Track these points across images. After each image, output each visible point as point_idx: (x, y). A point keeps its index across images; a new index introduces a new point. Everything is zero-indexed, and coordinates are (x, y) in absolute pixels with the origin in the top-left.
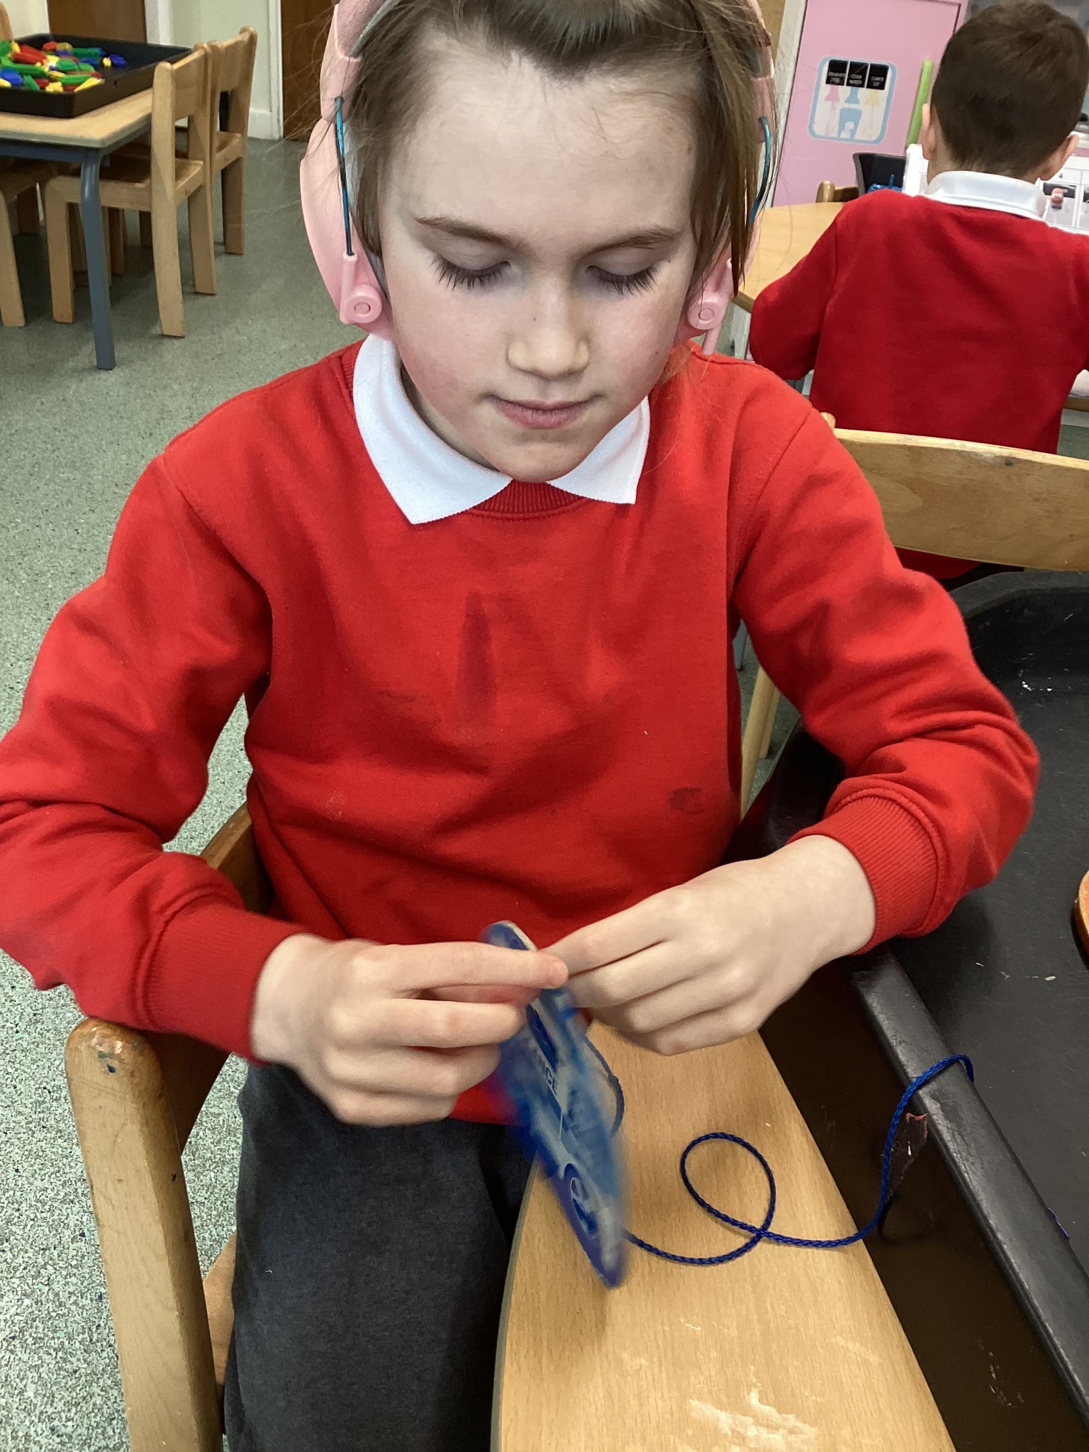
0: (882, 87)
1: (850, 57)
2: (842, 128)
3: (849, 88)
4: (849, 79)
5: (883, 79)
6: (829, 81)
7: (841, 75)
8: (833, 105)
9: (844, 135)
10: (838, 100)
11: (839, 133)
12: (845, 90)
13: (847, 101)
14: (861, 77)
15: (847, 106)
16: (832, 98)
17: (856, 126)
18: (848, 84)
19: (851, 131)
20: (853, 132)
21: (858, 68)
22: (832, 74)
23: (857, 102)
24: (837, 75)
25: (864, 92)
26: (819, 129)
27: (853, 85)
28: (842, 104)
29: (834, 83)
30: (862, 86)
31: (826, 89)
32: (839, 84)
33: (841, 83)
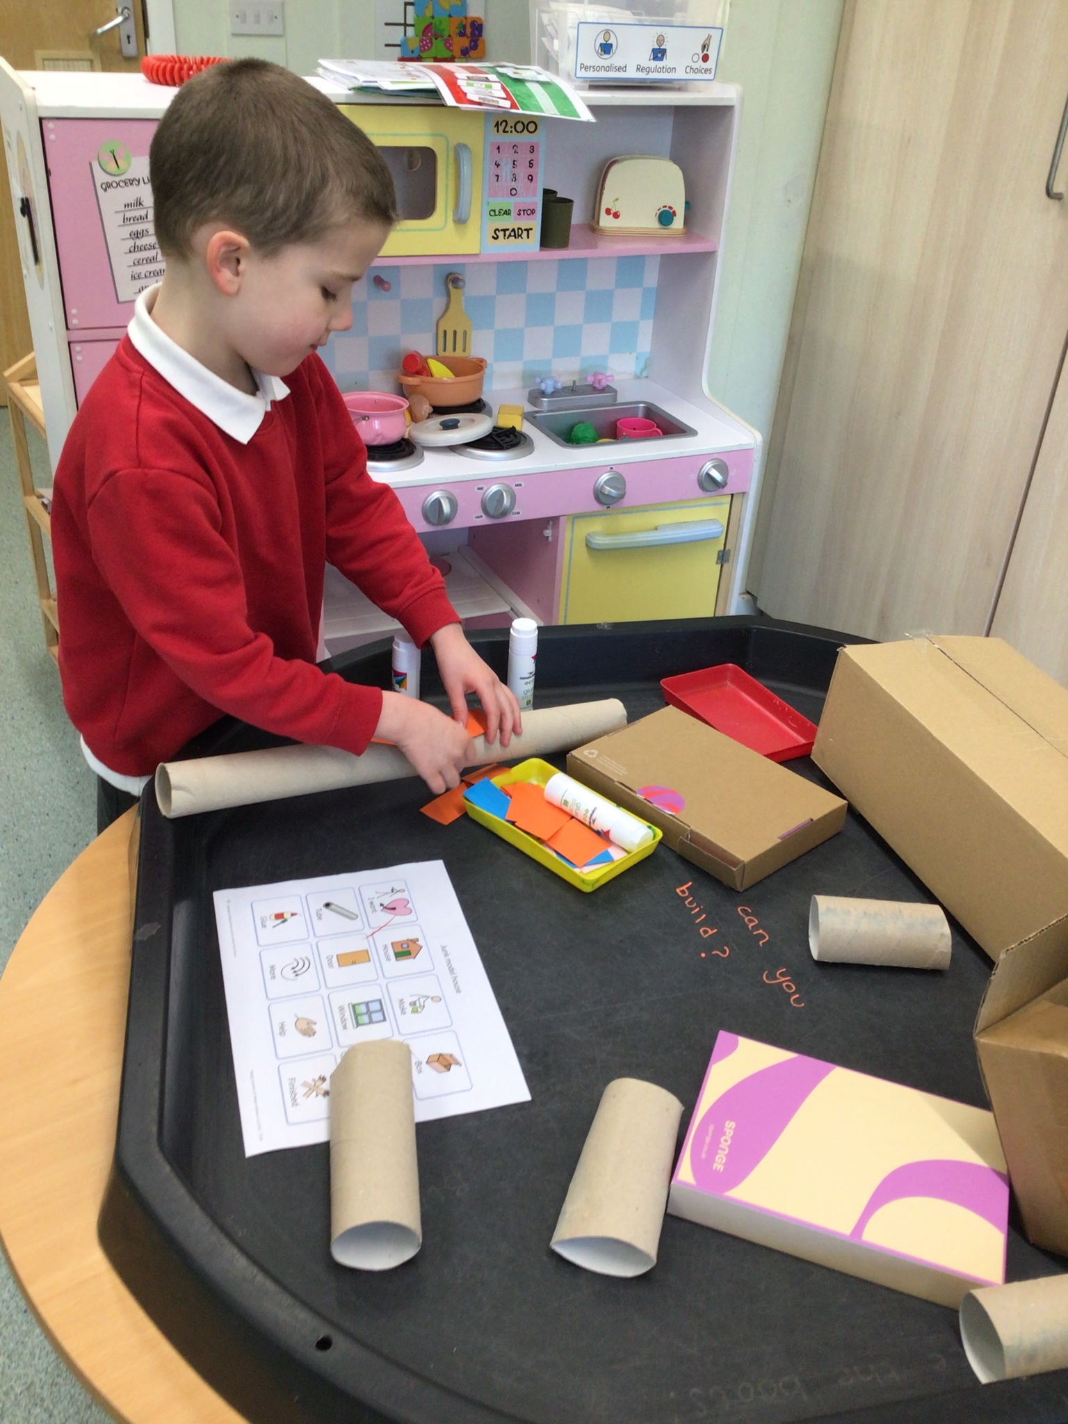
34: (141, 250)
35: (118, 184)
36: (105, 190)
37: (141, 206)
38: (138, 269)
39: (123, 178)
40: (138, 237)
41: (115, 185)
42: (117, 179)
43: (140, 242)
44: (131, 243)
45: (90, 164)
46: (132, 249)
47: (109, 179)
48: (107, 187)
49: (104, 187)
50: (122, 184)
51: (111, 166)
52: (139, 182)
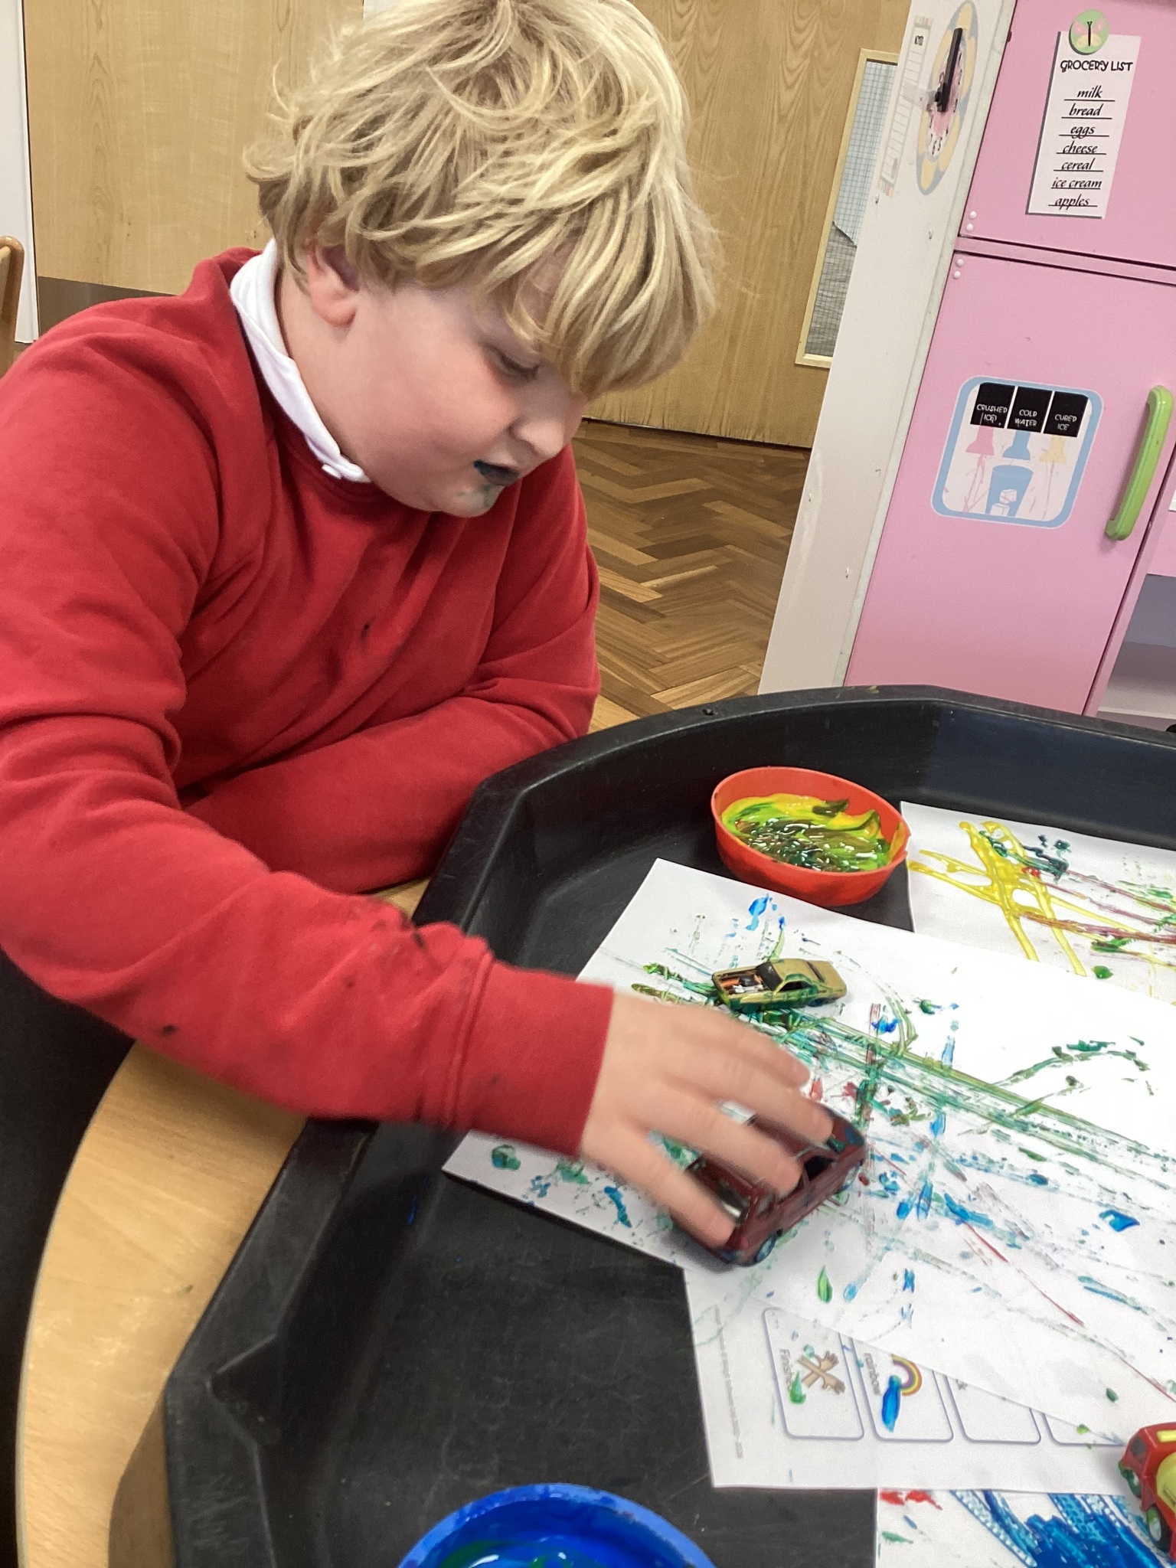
0: (1073, 431)
1: (1018, 379)
2: (993, 498)
3: (1014, 431)
4: (1014, 415)
5: (1075, 419)
6: (976, 419)
7: (999, 410)
8: (980, 462)
9: (997, 511)
10: (992, 453)
11: (988, 510)
12: (1004, 436)
13: (1008, 454)
14: (1035, 414)
15: (1007, 462)
16: (981, 448)
17: (1020, 497)
18: (1012, 426)
19: (1011, 504)
20: (1014, 506)
21: (1032, 399)
22: (984, 407)
23: (1026, 456)
24: (992, 409)
25: (1039, 441)
26: (953, 500)
27: (1022, 428)
28: (997, 460)
29: (985, 423)
30: (1037, 429)
31: (970, 432)
32: (995, 425)
33: (999, 422)
34: (1077, 153)
35: (1081, 65)
36: (1064, 70)
37: (1097, 98)
38: (1063, 176)
39: (1089, 58)
40: (1079, 136)
41: (1077, 65)
42: (1082, 58)
43: (1079, 143)
44: (1069, 141)
45: (1059, 33)
46: (1068, 149)
47: (1074, 57)
48: (1069, 65)
49: (1064, 65)
50: (1086, 66)
51: (1081, 43)
52: (1106, 66)
